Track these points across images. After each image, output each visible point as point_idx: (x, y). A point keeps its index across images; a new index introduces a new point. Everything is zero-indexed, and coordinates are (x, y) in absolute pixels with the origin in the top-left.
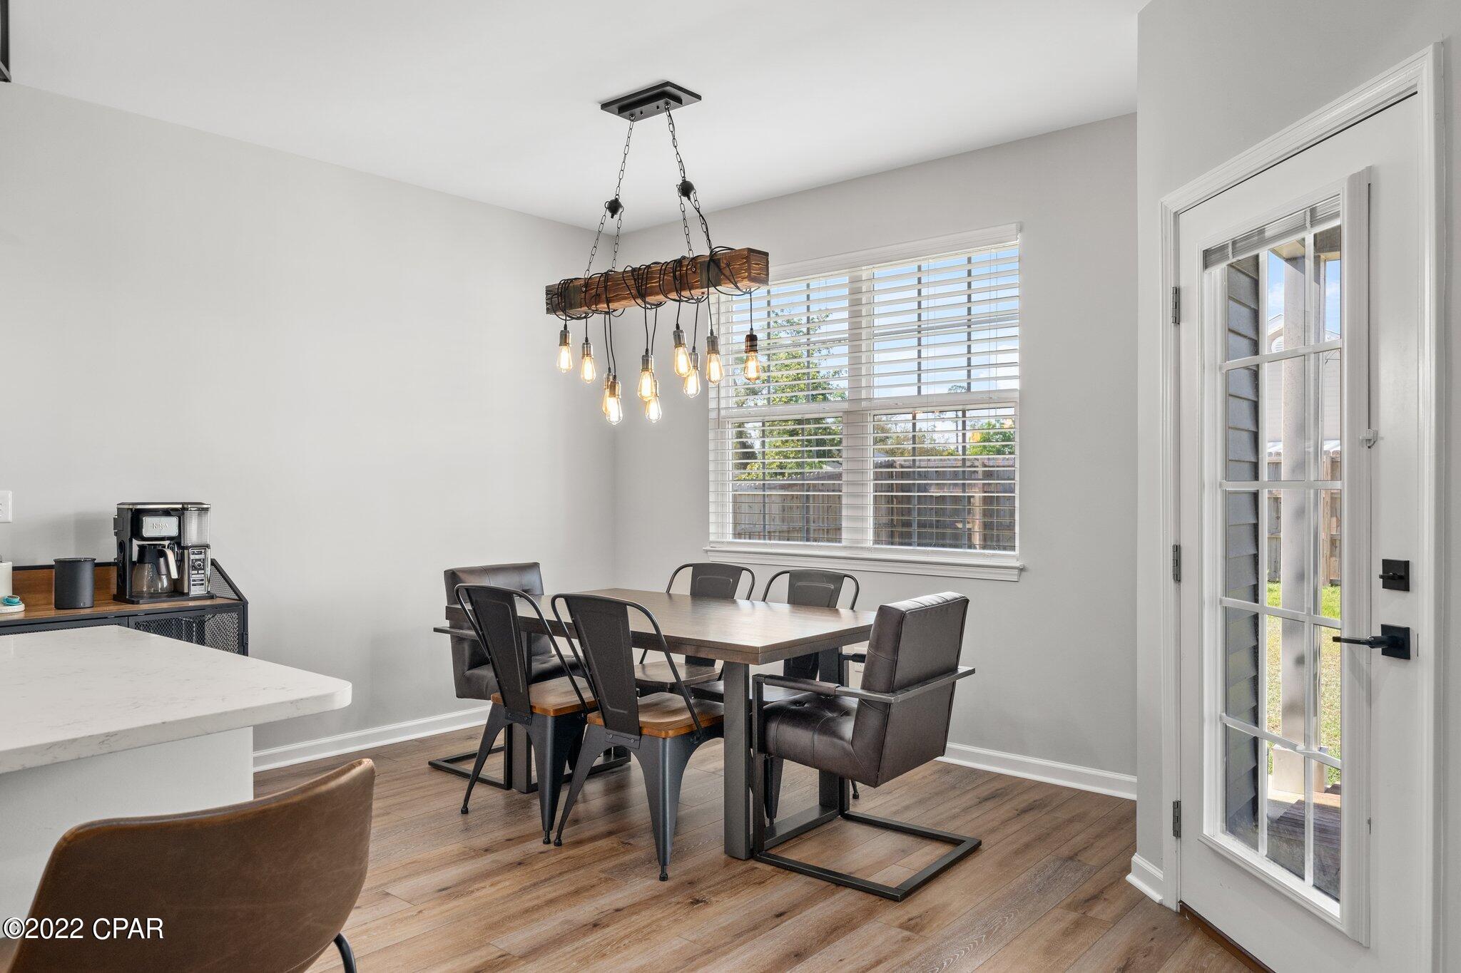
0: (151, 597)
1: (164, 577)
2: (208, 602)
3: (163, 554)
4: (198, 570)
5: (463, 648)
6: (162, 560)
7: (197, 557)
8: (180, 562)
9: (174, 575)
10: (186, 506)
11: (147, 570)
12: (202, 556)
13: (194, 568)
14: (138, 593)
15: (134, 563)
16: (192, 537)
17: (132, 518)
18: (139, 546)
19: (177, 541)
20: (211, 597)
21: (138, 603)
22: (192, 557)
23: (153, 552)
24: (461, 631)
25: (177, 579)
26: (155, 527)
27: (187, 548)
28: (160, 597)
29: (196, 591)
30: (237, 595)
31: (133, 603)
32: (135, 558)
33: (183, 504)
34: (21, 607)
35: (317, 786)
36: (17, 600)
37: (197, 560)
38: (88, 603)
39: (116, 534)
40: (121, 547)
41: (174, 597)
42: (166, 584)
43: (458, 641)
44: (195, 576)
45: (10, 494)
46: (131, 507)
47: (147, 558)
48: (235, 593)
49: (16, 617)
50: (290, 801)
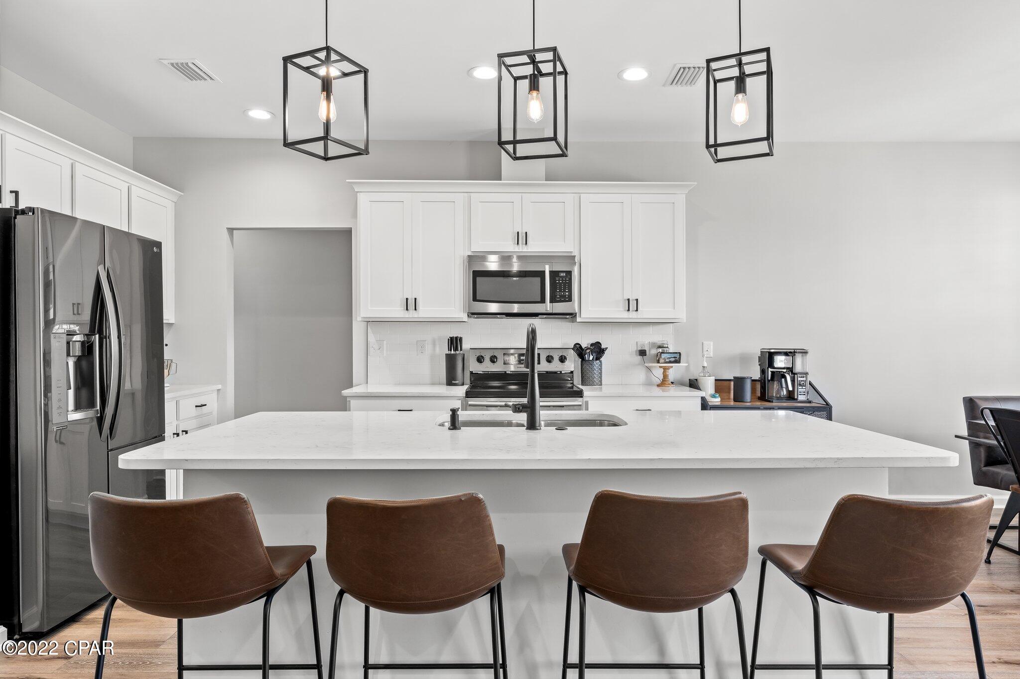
0: (778, 400)
1: (784, 389)
2: (808, 405)
3: (784, 377)
4: (802, 386)
5: (980, 452)
6: (783, 380)
7: (802, 379)
8: (793, 381)
9: (791, 388)
10: (796, 351)
11: (776, 385)
12: (804, 379)
13: (800, 385)
14: (771, 396)
15: (769, 381)
16: (798, 368)
17: (769, 357)
18: (771, 371)
19: (791, 370)
20: (810, 402)
21: (772, 402)
22: (799, 379)
23: (779, 376)
24: (979, 439)
25: (791, 391)
26: (780, 362)
27: (796, 374)
28: (783, 400)
29: (801, 398)
30: (825, 402)
31: (770, 401)
32: (769, 379)
33: (794, 349)
34: (719, 399)
35: (962, 502)
36: (718, 395)
37: (802, 381)
38: (749, 400)
39: (760, 365)
40: (763, 372)
41: (790, 400)
42: (785, 393)
43: (974, 446)
44: (801, 389)
45: (712, 344)
46: (768, 351)
47: (776, 378)
48: (825, 401)
49: (717, 404)
50: (950, 506)
